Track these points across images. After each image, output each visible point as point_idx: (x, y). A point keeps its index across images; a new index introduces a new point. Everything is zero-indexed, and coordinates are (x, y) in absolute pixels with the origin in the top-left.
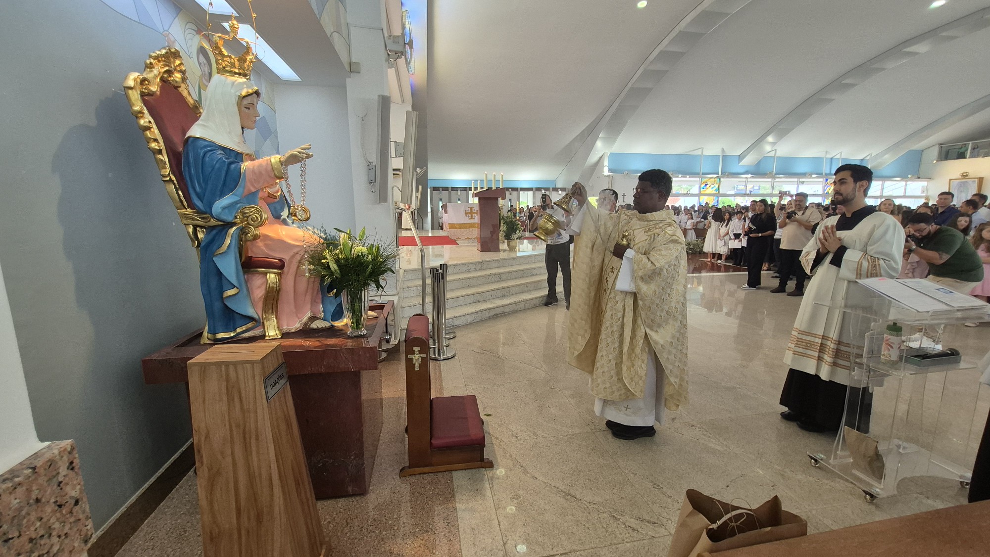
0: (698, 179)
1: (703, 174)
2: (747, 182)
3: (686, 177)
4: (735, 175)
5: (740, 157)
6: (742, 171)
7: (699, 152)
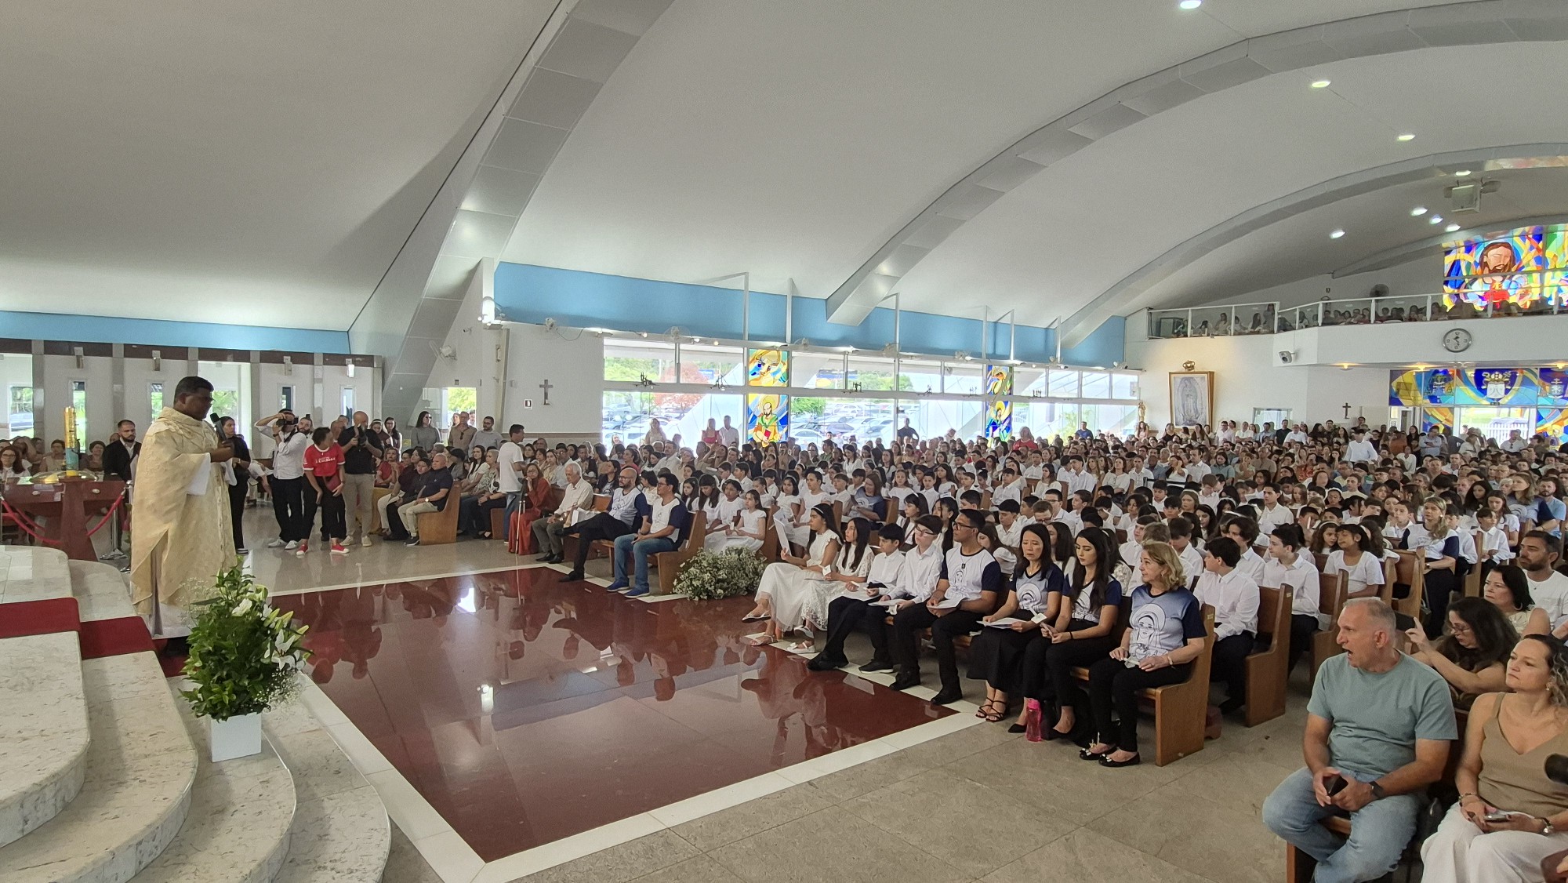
0: (740, 350)
1: (752, 337)
2: (846, 363)
3: (711, 344)
4: (823, 344)
5: (830, 305)
6: (834, 336)
7: (738, 284)
